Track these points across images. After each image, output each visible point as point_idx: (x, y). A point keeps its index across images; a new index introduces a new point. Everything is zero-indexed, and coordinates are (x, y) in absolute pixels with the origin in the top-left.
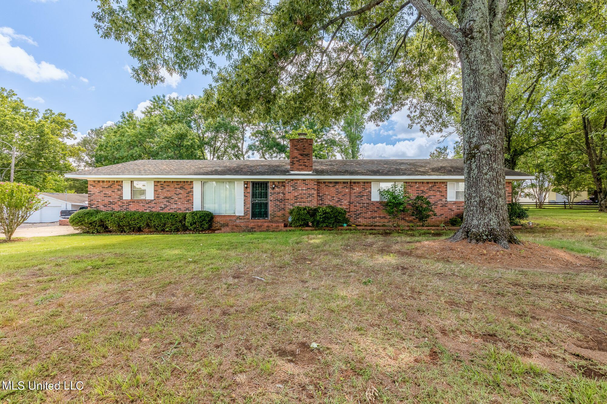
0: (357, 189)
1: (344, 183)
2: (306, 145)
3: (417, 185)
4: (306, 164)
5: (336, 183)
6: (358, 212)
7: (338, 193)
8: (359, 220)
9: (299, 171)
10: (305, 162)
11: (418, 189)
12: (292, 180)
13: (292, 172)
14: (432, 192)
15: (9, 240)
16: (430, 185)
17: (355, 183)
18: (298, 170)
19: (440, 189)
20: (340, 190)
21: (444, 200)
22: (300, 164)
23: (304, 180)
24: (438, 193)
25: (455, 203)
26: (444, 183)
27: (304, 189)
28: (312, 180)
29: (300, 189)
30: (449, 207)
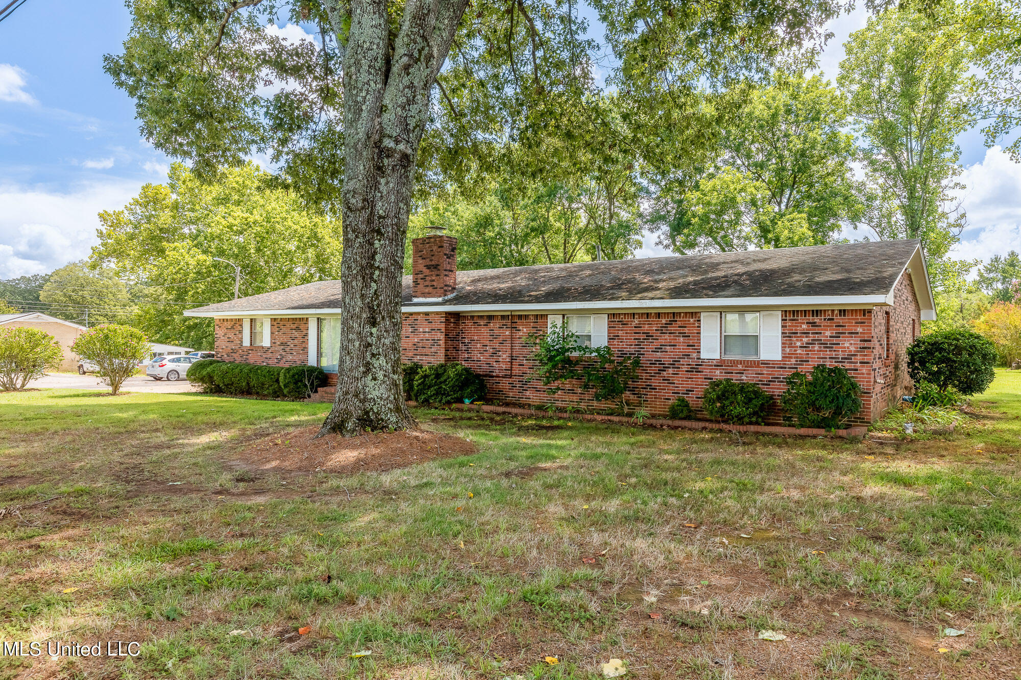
0: (524, 330)
1: (503, 317)
2: (435, 248)
3: (636, 321)
4: (434, 283)
5: (490, 318)
6: (525, 378)
7: (494, 337)
8: (528, 393)
9: (425, 297)
10: (433, 281)
11: (637, 330)
12: (411, 314)
13: (415, 300)
14: (667, 336)
15: (114, 393)
16: (664, 321)
17: (520, 317)
18: (424, 295)
19: (686, 330)
20: (496, 332)
21: (695, 355)
22: (427, 283)
23: (427, 314)
24: (682, 339)
25: (720, 364)
26: (694, 314)
27: (427, 330)
28: (437, 313)
29: (421, 330)
30: (707, 372)
